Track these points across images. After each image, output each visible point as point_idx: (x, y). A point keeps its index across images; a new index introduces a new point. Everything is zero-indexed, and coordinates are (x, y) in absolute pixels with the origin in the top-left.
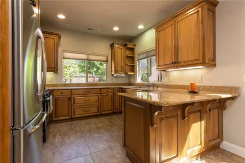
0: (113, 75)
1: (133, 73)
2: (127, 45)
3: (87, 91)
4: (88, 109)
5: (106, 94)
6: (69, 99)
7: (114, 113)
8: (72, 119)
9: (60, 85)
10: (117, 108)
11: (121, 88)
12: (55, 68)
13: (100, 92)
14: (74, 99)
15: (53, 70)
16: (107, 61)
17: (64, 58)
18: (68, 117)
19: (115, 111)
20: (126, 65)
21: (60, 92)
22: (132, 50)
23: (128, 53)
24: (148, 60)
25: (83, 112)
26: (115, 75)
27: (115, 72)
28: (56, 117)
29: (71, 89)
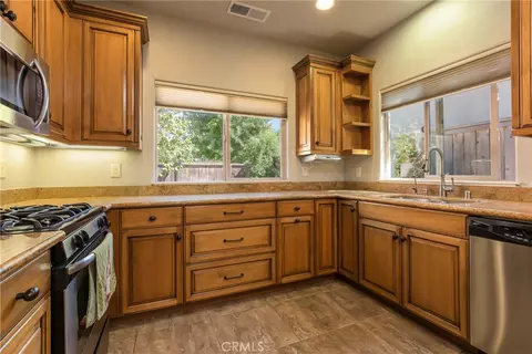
0: (301, 158)
1: (365, 152)
2: (350, 62)
3: (236, 209)
4: (236, 270)
5: (292, 220)
6: (177, 238)
7: (316, 280)
8: (186, 308)
9: (147, 187)
10: (326, 261)
11: (338, 199)
12: (128, 132)
13: (272, 213)
14: (192, 237)
15: (123, 138)
16: (285, 116)
17: (157, 104)
18: (173, 302)
19: (320, 273)
20: (343, 125)
21: (146, 214)
22: (362, 79)
23: (349, 90)
24: (427, 105)
25: (220, 282)
26: (312, 158)
27: (313, 149)
28: (131, 303)
29: (183, 206)
